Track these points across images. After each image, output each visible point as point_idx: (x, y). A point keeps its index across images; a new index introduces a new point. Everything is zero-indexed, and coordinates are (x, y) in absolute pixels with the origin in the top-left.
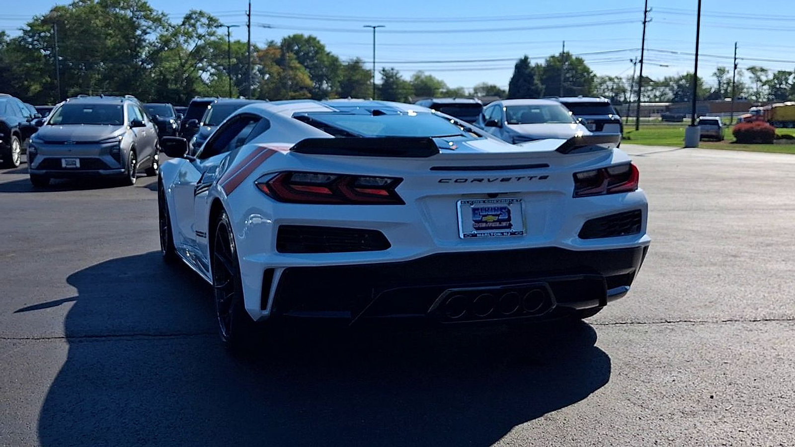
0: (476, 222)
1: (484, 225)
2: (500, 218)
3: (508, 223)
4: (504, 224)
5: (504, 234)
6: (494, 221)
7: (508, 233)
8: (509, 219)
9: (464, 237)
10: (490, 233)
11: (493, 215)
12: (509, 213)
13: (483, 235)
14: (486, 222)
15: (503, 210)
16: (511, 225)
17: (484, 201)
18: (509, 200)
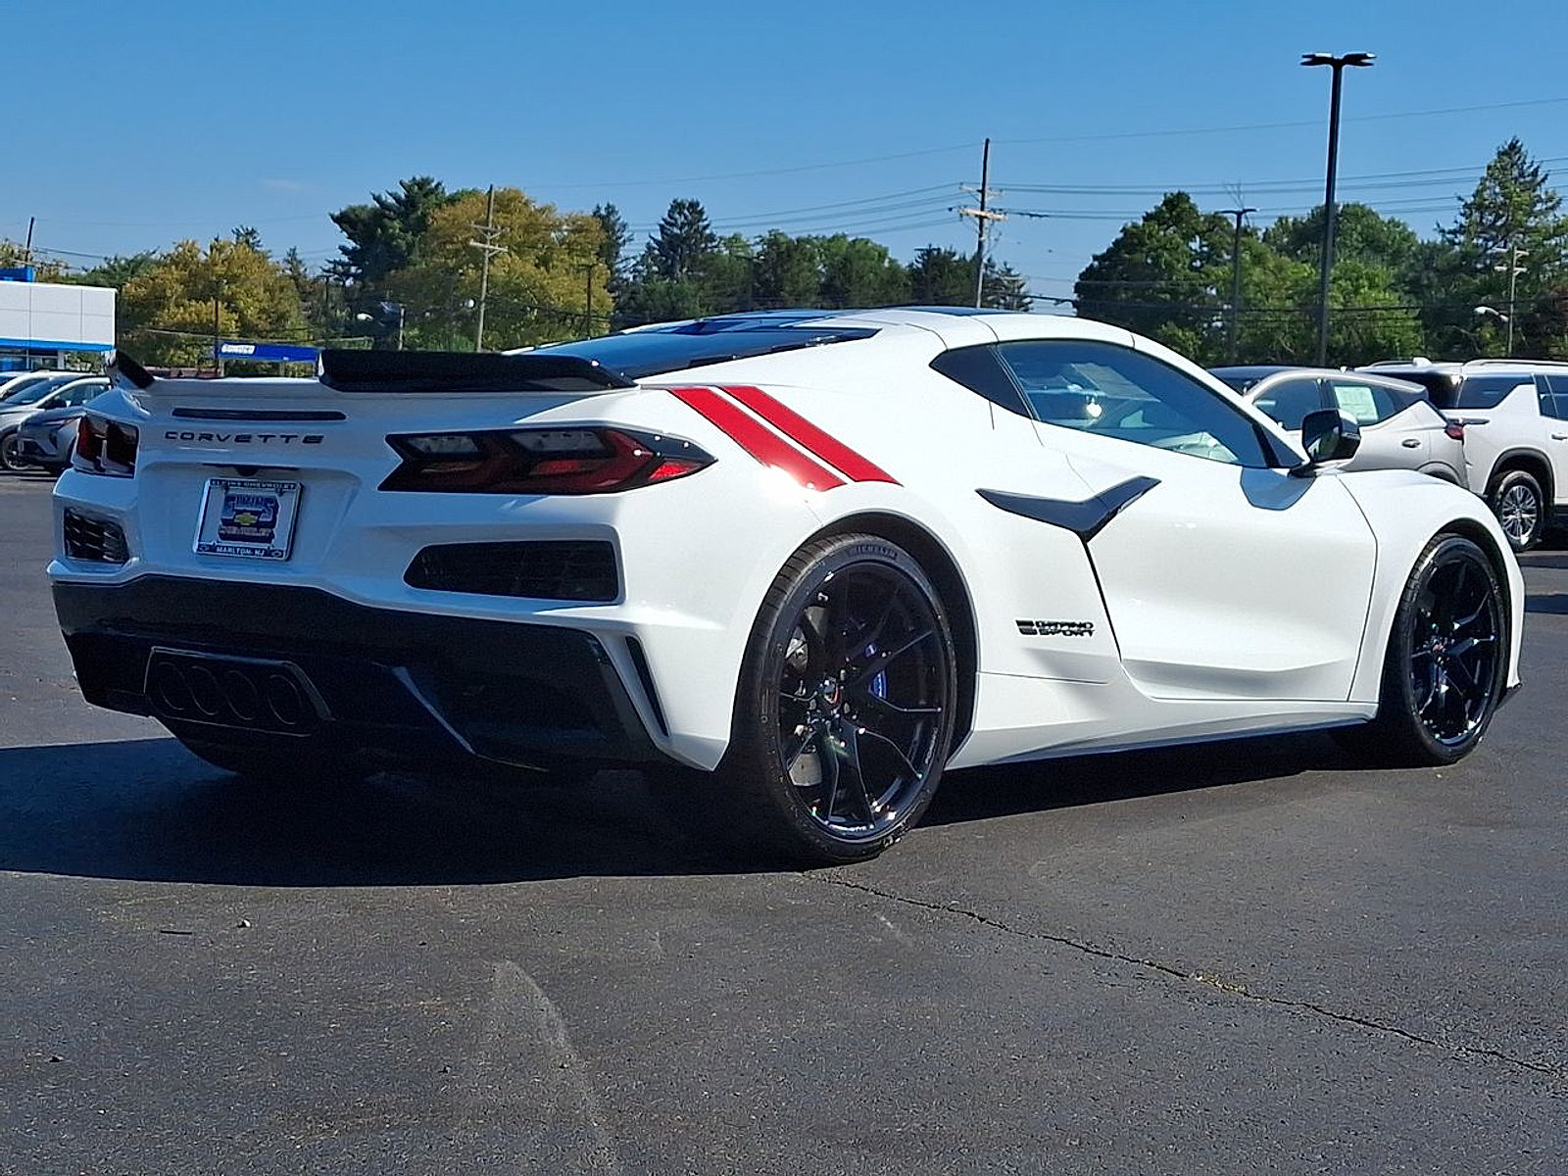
0: (226, 522)
1: (234, 530)
2: (261, 519)
3: (270, 531)
4: (264, 532)
5: (256, 552)
6: (251, 525)
7: (261, 550)
8: (272, 524)
9: (198, 550)
10: (236, 548)
11: (253, 513)
12: (276, 513)
13: (225, 550)
14: (239, 525)
15: (269, 505)
16: (272, 536)
17: (242, 483)
18: (283, 484)
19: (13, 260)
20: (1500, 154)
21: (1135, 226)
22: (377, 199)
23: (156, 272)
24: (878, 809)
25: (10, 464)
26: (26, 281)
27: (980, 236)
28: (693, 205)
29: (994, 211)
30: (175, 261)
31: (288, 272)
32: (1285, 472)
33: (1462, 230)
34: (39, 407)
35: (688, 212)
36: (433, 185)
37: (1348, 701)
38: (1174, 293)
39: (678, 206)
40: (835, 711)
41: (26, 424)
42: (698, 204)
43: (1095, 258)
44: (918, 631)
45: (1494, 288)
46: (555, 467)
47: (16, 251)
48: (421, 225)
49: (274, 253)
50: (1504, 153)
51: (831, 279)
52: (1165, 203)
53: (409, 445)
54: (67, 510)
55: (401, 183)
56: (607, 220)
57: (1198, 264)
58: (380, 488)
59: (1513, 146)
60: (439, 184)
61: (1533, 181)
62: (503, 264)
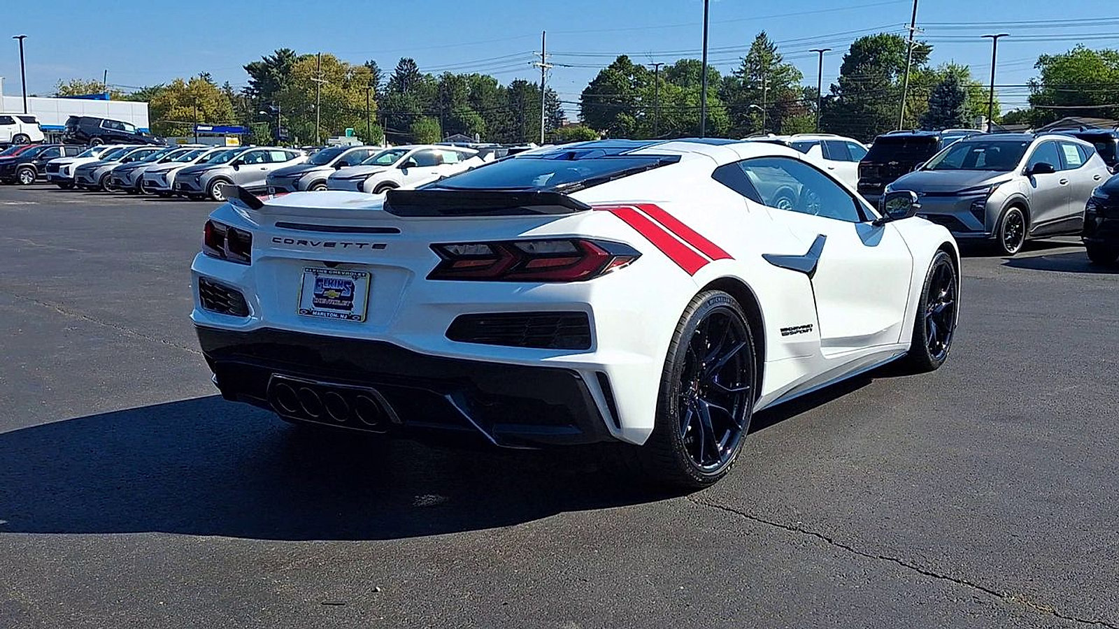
0: (317, 296)
1: (324, 301)
2: (342, 295)
3: (350, 302)
4: (345, 303)
5: (341, 316)
6: (336, 298)
7: (345, 315)
8: (351, 298)
9: (300, 313)
10: (326, 313)
11: (337, 290)
12: (353, 290)
13: (319, 314)
14: (327, 298)
15: (347, 286)
16: (351, 306)
17: (328, 271)
18: (357, 273)
19: (97, 89)
20: (757, 38)
21: (605, 70)
22: (265, 59)
23: (165, 93)
24: (721, 448)
25: (107, 189)
26: (105, 99)
27: (543, 75)
28: (411, 61)
29: (548, 64)
30: (172, 89)
31: (225, 93)
32: (870, 223)
33: (742, 71)
34: (120, 162)
35: (408, 63)
36: (291, 52)
37: (898, 343)
38: (623, 100)
39: (403, 61)
40: (696, 395)
41: (114, 170)
42: (412, 61)
43: (590, 84)
44: (738, 343)
45: (757, 96)
46: (544, 263)
47: (98, 85)
48: (286, 71)
49: (219, 84)
50: (759, 37)
51: (473, 94)
52: (617, 60)
53: (445, 249)
54: (201, 278)
55: (275, 51)
56: (371, 66)
57: (633, 87)
58: (427, 278)
59: (762, 35)
60: (293, 52)
61: (771, 49)
62: (327, 88)
